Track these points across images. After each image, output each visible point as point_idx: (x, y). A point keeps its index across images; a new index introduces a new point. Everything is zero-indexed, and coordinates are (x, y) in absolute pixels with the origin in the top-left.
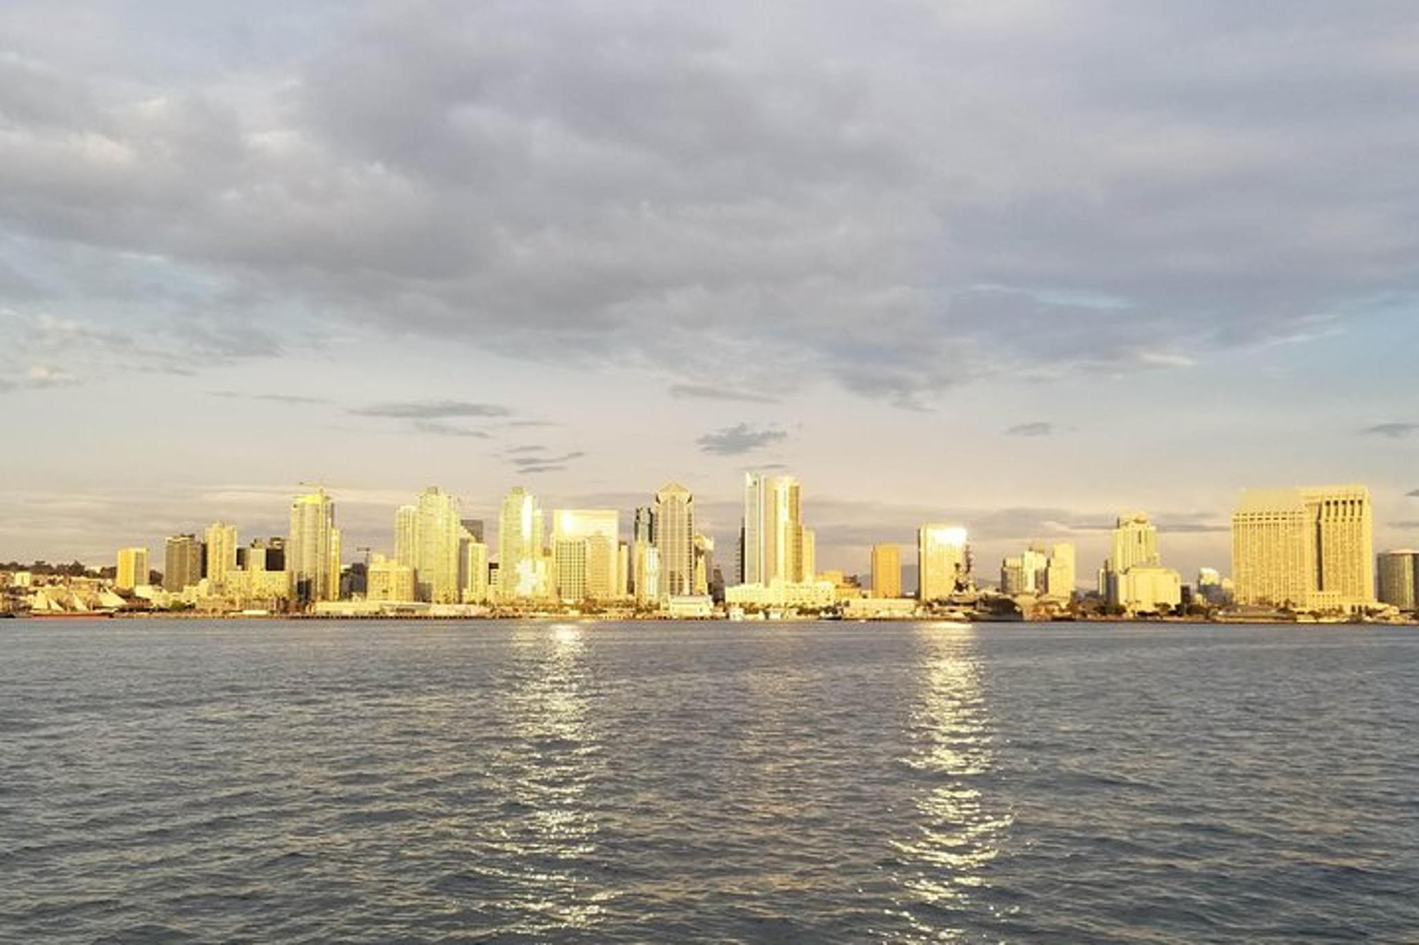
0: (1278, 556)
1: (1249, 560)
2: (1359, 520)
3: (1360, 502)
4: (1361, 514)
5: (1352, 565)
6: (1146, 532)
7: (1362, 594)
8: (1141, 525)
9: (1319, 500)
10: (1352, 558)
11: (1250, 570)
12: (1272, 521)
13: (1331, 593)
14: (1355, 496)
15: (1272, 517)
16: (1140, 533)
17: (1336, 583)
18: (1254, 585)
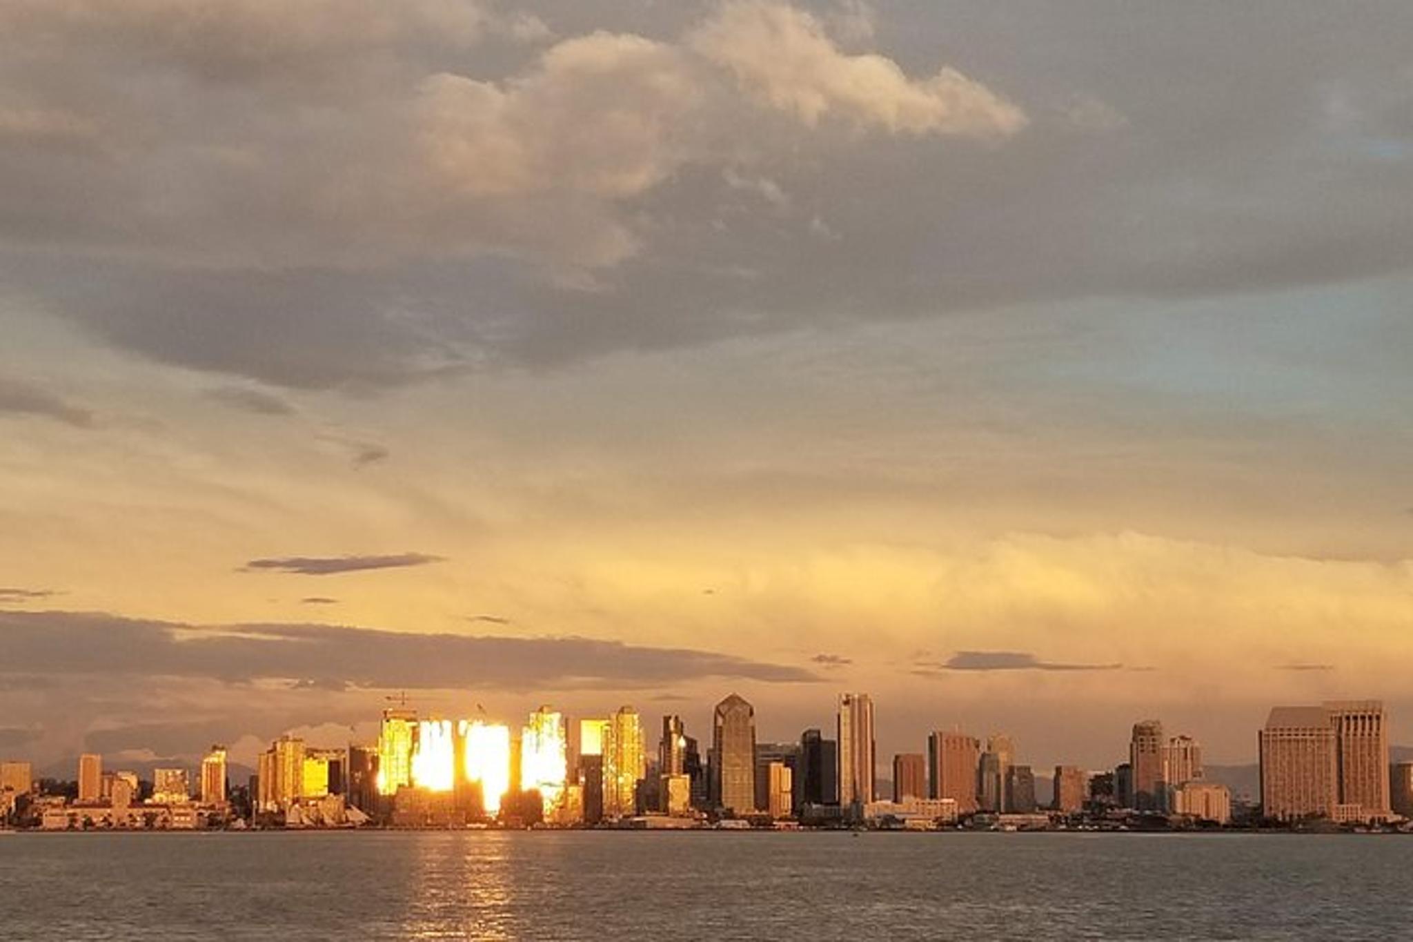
0: (1305, 770)
1: (1279, 774)
2: (1377, 735)
3: (1378, 718)
4: (1378, 729)
5: (1371, 777)
6: (1192, 749)
7: (1380, 807)
8: (1187, 742)
9: (1339, 715)
10: (1371, 771)
11: (1280, 783)
12: (1300, 737)
13: (1350, 806)
14: (1373, 711)
15: (1300, 733)
16: (1186, 750)
17: (1356, 795)
18: (1283, 799)
